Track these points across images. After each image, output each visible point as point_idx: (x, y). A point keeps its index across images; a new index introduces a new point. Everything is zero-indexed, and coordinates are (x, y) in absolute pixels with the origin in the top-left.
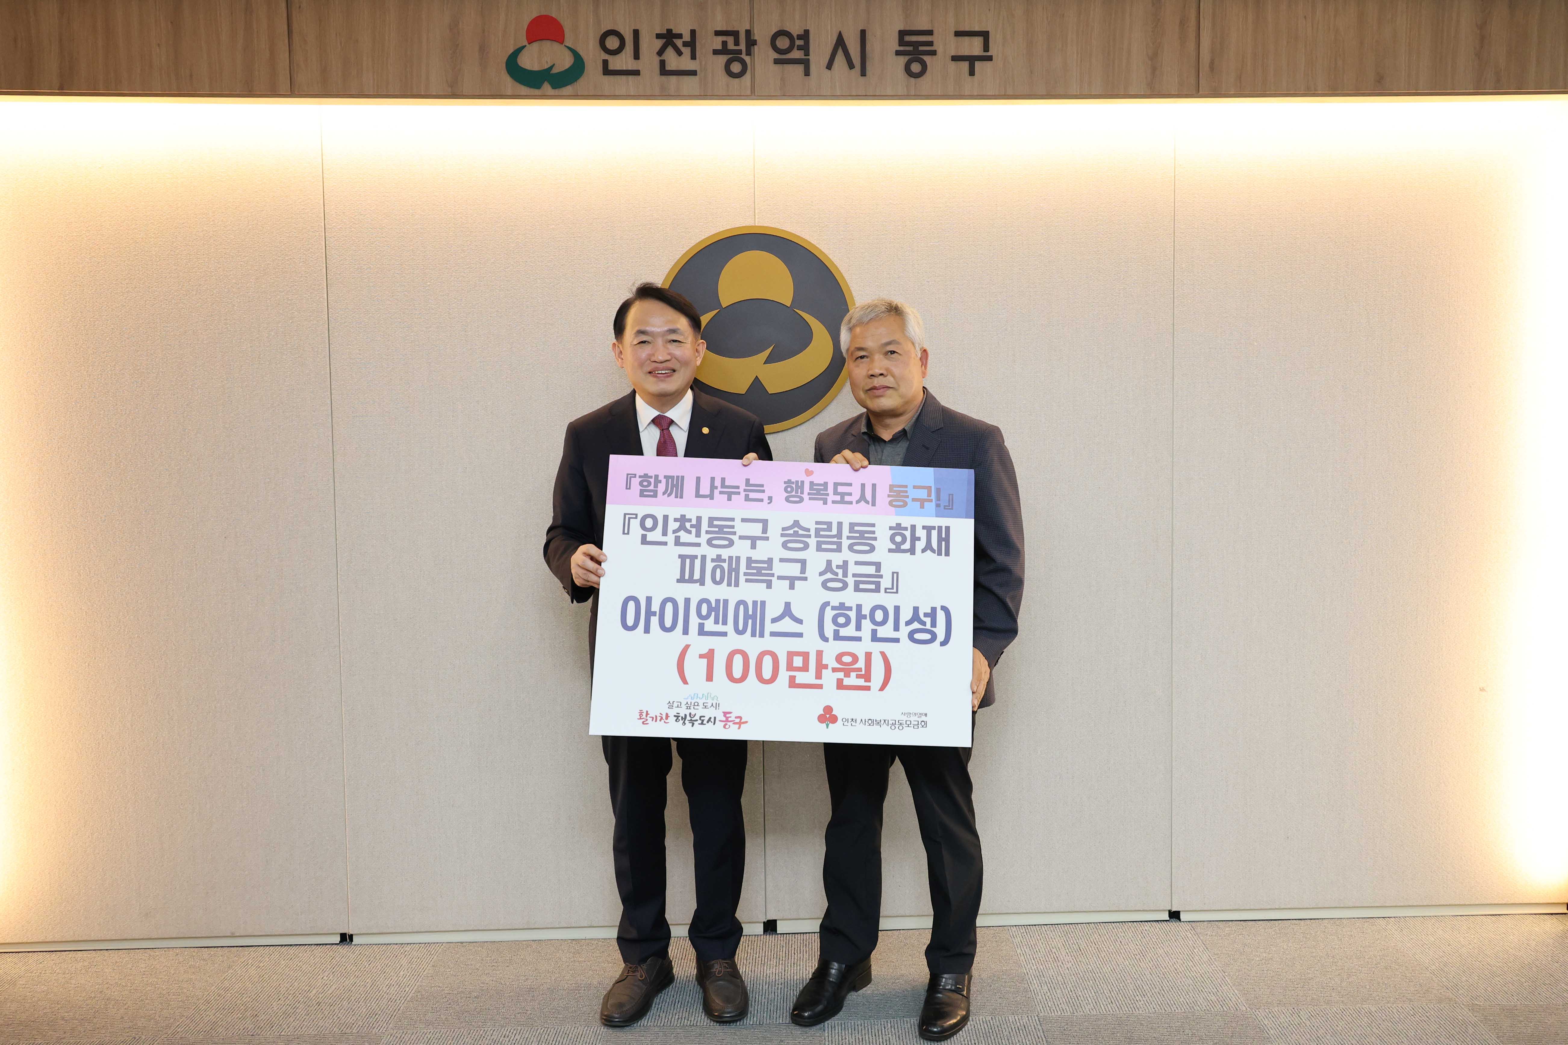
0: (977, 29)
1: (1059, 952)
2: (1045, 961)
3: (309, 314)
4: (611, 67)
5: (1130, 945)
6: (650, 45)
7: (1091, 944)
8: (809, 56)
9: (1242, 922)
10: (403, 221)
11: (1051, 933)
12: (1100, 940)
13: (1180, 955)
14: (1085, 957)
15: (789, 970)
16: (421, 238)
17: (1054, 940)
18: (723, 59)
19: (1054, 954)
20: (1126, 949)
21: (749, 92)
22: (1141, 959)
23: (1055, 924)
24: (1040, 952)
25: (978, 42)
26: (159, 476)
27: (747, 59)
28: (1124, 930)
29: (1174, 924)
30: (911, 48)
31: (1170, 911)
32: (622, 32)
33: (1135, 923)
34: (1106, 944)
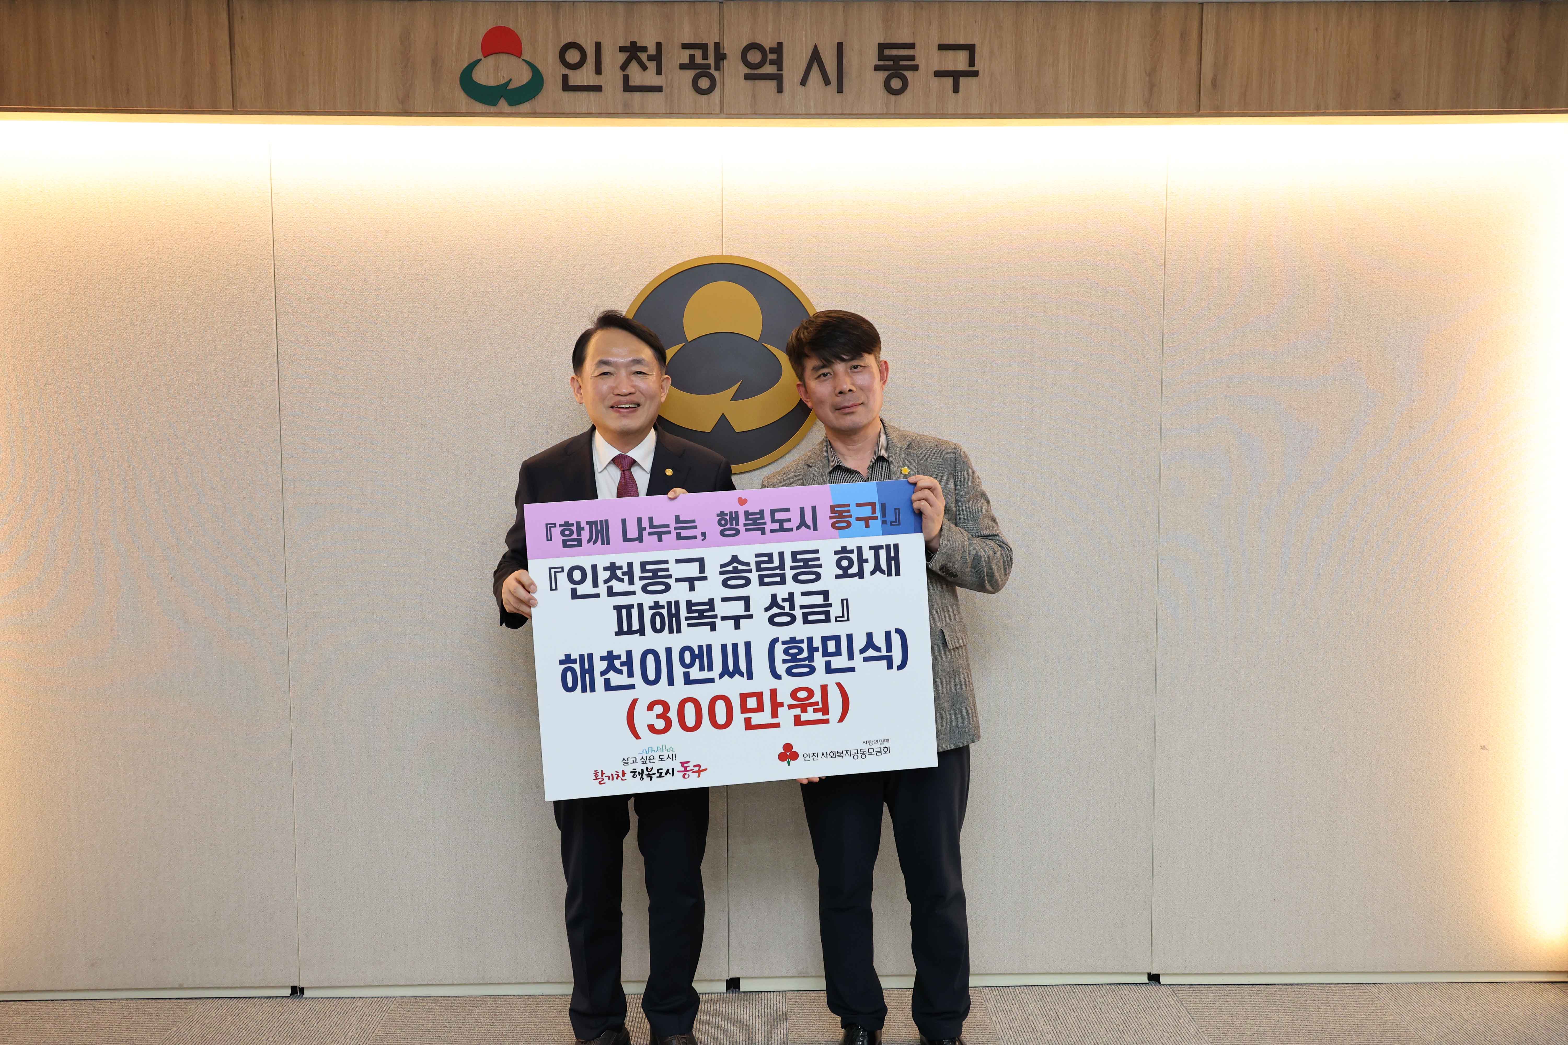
0: (962, 42)
1: (1037, 1021)
2: (1023, 1031)
3: (257, 346)
4: (571, 82)
5: (1110, 1013)
6: (612, 59)
7: (1069, 1011)
8: (782, 71)
9: (1225, 987)
10: (355, 248)
11: (1025, 996)
12: (1079, 1006)
13: (1165, 1026)
14: (1065, 1027)
15: (754, 1037)
16: (373, 267)
17: (1030, 1005)
18: (690, 74)
19: (1031, 1023)
20: (1107, 1017)
21: (717, 110)
22: (1124, 1031)
23: (1029, 986)
24: (1016, 1020)
25: (963, 56)
26: (103, 514)
27: (716, 74)
28: (1103, 994)
29: (1153, 988)
30: (891, 63)
31: (1149, 974)
32: (583, 45)
33: (1113, 986)
34: (1085, 1011)
